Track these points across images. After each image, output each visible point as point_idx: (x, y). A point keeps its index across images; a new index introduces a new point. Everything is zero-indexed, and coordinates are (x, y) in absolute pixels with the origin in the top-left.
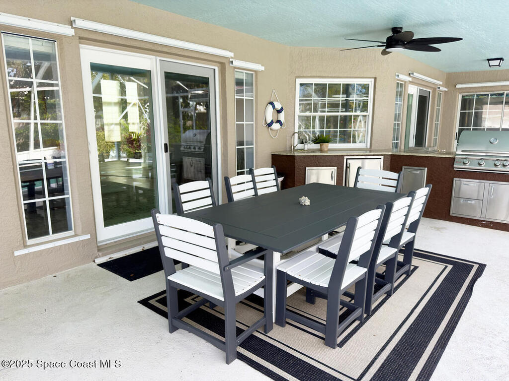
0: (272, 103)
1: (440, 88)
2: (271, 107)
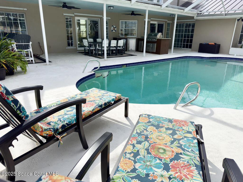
0: (113, 26)
1: (168, 22)
2: (112, 27)
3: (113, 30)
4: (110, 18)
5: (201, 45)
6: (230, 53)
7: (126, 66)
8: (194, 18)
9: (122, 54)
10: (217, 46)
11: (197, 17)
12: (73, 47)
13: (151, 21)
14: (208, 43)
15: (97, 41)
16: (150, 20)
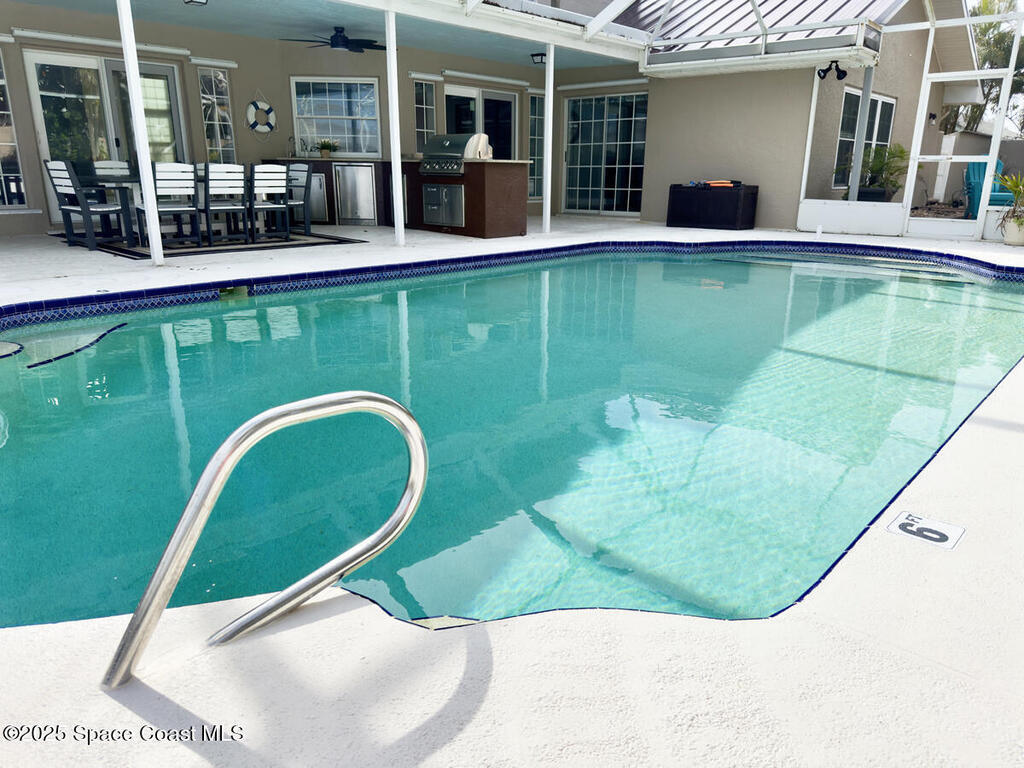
0: (254, 104)
1: (530, 90)
2: (252, 108)
3: (255, 124)
4: (235, 66)
5: (676, 191)
6: (800, 225)
7: (250, 294)
8: (641, 70)
9: (285, 234)
10: (742, 192)
11: (649, 64)
12: (25, 206)
13: (446, 81)
14: (705, 184)
15: (99, 172)
16: (442, 79)
